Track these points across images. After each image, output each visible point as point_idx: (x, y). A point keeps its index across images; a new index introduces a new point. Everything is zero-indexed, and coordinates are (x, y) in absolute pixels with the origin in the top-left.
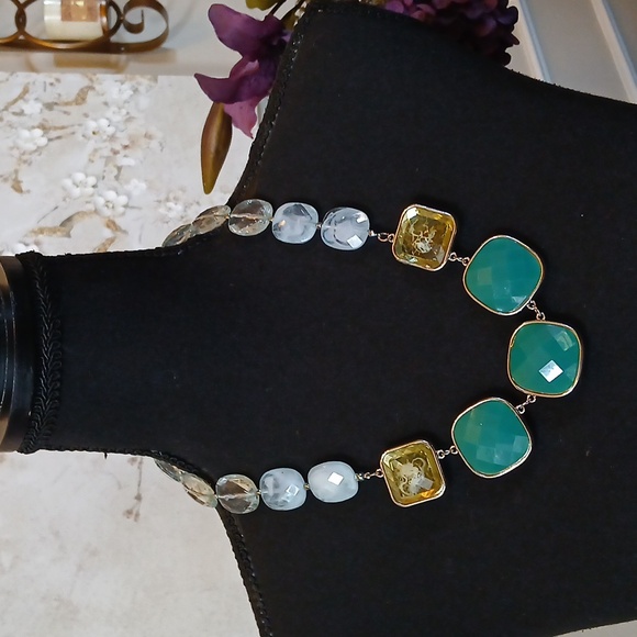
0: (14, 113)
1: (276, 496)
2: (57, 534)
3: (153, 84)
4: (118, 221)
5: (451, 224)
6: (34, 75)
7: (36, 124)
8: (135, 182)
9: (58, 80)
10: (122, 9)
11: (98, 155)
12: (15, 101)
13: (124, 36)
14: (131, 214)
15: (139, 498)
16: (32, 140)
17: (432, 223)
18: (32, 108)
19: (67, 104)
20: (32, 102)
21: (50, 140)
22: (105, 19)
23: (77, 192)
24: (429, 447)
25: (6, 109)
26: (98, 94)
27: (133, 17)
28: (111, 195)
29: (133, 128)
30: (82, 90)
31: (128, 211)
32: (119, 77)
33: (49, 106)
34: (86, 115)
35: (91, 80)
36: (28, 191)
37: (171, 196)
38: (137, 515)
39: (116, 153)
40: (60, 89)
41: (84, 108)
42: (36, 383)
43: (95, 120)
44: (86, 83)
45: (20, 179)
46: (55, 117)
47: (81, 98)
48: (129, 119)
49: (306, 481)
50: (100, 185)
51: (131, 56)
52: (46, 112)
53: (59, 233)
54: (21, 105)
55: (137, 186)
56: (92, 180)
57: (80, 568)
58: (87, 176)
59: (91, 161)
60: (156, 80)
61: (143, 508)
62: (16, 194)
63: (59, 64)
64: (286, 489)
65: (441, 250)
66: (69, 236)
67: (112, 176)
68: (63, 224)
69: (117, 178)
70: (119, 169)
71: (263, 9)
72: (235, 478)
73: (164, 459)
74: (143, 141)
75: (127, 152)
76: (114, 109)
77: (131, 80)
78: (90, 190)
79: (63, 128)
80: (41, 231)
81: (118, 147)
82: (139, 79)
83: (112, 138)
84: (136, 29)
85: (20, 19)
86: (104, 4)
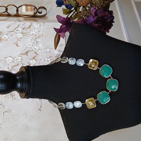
0: (16, 30)
1: (68, 106)
2: (25, 113)
3: (44, 24)
4: (37, 52)
5: (98, 62)
6: (20, 22)
7: (21, 32)
8: (40, 44)
9: (25, 23)
10: (38, 9)
11: (33, 39)
12: (17, 28)
13: (38, 14)
14: (40, 51)
15: (41, 107)
16: (20, 36)
17: (95, 62)
18: (20, 29)
19: (27, 28)
20: (20, 28)
21: (23, 36)
22: (34, 11)
23: (29, 46)
24: (94, 99)
26: (33, 26)
27: (40, 10)
28: (36, 47)
29: (40, 33)
31: (39, 50)
32: (37, 23)
33: (23, 29)
36: (19, 46)
37: (47, 47)
38: (41, 110)
39: (36, 38)
40: (25, 25)
41: (30, 29)
42: (30, 88)
43: (32, 32)
44: (31, 24)
45: (18, 43)
46: (24, 31)
47: (30, 27)
48: (39, 31)
49: (73, 104)
53: (25, 55)
55: (41, 45)
56: (32, 44)
57: (30, 120)
59: (31, 40)
61: (42, 109)
62: (17, 47)
63: (25, 20)
64: (70, 105)
65: (96, 67)
66: (27, 55)
67: (36, 43)
68: (26, 53)
69: (37, 43)
71: (66, 15)
72: (61, 103)
73: (50, 100)
74: (42, 36)
75: (39, 38)
76: (36, 29)
77: (39, 23)
78: (31, 46)
79: (26, 33)
80: (22, 54)
81: (37, 37)
82: (41, 23)
83: (36, 35)
85: (17, 11)
86: (34, 8)
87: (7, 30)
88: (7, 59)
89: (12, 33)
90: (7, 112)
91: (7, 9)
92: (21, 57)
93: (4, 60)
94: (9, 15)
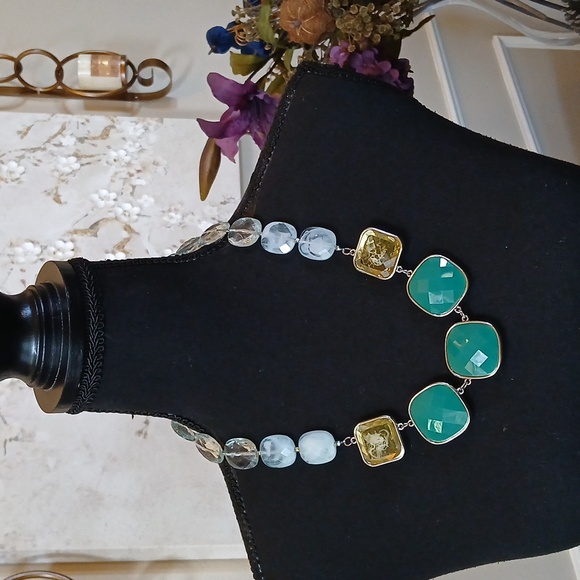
0: (55, 145)
1: (272, 456)
2: (87, 446)
3: (160, 124)
4: (133, 226)
5: (399, 244)
6: (70, 116)
7: (72, 153)
8: (145, 197)
9: (88, 121)
10: (137, 68)
11: (118, 176)
12: (56, 135)
13: (138, 88)
14: (143, 220)
15: (146, 423)
16: (68, 165)
18: (68, 141)
19: (94, 138)
20: (68, 137)
21: (82, 165)
22: (124, 75)
23: (102, 203)
24: (392, 421)
25: (48, 141)
26: (118, 132)
27: (145, 74)
28: (128, 206)
29: (144, 157)
30: (106, 128)
31: (141, 218)
32: (133, 119)
33: (81, 140)
34: (109, 147)
35: (113, 121)
36: (66, 203)
37: (173, 208)
38: (146, 434)
39: (131, 175)
40: (89, 127)
41: (107, 142)
42: (85, 363)
43: (116, 151)
44: (109, 123)
45: (60, 193)
46: (85, 148)
47: (105, 134)
48: (142, 150)
49: (297, 446)
50: (120, 199)
51: (142, 103)
52: (79, 143)
53: (89, 234)
54: (60, 138)
55: (147, 200)
56: (113, 195)
57: (104, 469)
58: (109, 192)
59: (112, 181)
60: (162, 122)
61: (150, 429)
62: (57, 205)
63: (88, 108)
64: (280, 451)
65: (392, 264)
66: (96, 236)
67: (128, 193)
68: (92, 227)
69: (132, 194)
70: (134, 187)
71: (244, 75)
72: (241, 441)
74: (152, 167)
75: (140, 174)
76: (130, 142)
77: (143, 121)
78: (113, 203)
79: (91, 156)
80: (76, 232)
81: (133, 171)
82: (149, 120)
83: (129, 164)
84: (146, 83)
85: (59, 73)
86: (123, 63)
87: (17, 143)
88: (19, 250)
89: (39, 154)
90: (16, 439)
91: (18, 68)
92: (72, 241)
93: (9, 251)
94: (27, 91)
